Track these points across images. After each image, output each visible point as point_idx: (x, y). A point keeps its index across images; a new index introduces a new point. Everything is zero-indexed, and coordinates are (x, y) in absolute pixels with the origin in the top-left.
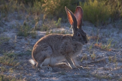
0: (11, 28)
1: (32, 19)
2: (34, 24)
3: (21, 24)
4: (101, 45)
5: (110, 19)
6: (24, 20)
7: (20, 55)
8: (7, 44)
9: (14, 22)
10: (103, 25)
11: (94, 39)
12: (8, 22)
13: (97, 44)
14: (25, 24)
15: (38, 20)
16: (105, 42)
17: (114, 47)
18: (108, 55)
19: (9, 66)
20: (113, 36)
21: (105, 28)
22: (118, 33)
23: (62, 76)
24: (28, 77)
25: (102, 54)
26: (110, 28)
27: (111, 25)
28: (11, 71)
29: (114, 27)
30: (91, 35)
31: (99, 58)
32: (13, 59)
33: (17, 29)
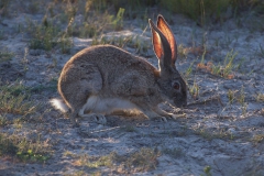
0: (16, 32)
1: (61, 11)
2: (64, 22)
3: (37, 22)
4: (211, 66)
5: (230, 9)
6: (43, 14)
7: (36, 91)
8: (8, 66)
9: (22, 19)
10: (216, 22)
11: (196, 54)
12: (10, 18)
13: (202, 65)
14: (46, 23)
15: (74, 14)
16: (219, 60)
17: (239, 70)
18: (226, 88)
19: (14, 113)
20: (236, 45)
21: (218, 29)
22: (247, 40)
23: (129, 135)
24: (54, 137)
25: (214, 86)
26: (230, 29)
27: (231, 23)
28: (17, 125)
29: (240, 25)
30: (190, 44)
31: (208, 93)
32: (21, 98)
33: (30, 34)
